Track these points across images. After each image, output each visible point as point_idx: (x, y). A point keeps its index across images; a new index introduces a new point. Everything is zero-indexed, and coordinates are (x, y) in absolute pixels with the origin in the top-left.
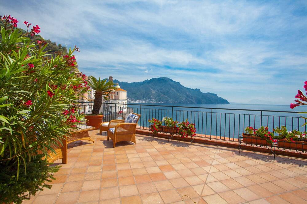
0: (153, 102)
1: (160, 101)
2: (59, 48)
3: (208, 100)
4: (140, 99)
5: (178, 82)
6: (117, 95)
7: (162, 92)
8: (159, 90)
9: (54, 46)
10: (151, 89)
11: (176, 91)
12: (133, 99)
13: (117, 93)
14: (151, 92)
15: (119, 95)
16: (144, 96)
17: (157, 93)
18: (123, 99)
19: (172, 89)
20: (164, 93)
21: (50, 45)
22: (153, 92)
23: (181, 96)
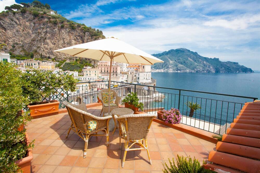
0: (171, 71)
1: (177, 70)
2: (98, 33)
3: (228, 69)
4: (159, 69)
5: (196, 52)
6: (144, 68)
7: (179, 62)
8: (177, 61)
9: (94, 31)
10: (169, 60)
11: (193, 61)
12: (154, 69)
13: (144, 66)
14: (169, 63)
15: (145, 68)
16: (162, 66)
17: (174, 63)
18: (148, 71)
19: (189, 59)
20: (181, 63)
21: (91, 31)
22: (171, 62)
23: (198, 66)
